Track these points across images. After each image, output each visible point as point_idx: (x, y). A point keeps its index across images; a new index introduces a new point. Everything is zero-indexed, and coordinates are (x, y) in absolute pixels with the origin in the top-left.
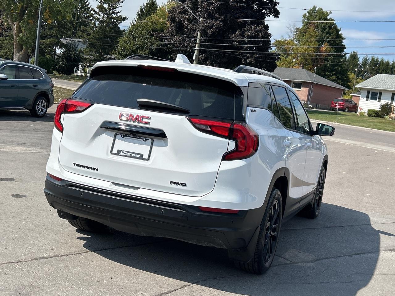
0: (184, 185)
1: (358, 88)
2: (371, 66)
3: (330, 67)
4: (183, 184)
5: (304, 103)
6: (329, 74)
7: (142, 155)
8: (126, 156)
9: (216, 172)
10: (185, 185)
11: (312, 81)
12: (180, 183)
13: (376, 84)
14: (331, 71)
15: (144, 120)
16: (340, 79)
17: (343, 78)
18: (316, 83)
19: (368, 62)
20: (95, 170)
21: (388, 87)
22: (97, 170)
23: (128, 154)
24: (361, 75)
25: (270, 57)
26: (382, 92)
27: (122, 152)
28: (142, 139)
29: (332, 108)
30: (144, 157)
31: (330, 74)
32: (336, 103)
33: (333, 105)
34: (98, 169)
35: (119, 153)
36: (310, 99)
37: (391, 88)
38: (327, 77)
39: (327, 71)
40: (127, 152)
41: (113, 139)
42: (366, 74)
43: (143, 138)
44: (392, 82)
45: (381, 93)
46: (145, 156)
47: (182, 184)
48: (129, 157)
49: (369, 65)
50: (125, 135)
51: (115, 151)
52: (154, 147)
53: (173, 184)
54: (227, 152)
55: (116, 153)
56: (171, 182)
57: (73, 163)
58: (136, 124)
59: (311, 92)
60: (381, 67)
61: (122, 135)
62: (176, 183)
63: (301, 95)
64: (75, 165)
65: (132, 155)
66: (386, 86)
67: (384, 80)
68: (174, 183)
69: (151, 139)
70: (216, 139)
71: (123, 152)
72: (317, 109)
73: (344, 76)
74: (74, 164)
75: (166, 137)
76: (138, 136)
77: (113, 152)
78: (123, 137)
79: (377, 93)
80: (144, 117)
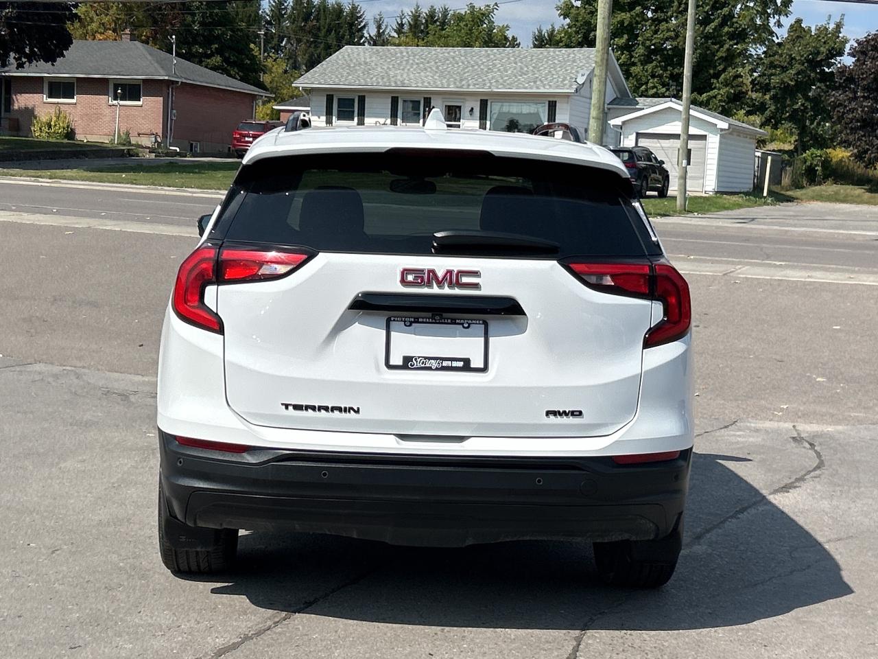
0: (578, 413)
1: (301, 89)
2: (294, 20)
3: (201, 32)
4: (575, 413)
5: (156, 141)
6: (201, 50)
7: (467, 362)
8: (430, 369)
9: (637, 375)
10: (580, 413)
11: (169, 76)
12: (569, 411)
13: (345, 74)
14: (207, 42)
15: (465, 280)
16: (233, 64)
17: (242, 61)
18: (182, 82)
19: (286, 8)
20: (349, 412)
21: (380, 81)
22: (357, 411)
23: (434, 364)
24: (273, 48)
25: (50, 14)
26: (364, 96)
27: (416, 360)
28: (458, 324)
29: (236, 151)
30: (472, 365)
31: (205, 53)
32: (245, 137)
33: (239, 141)
34: (358, 409)
35: (407, 363)
36: (171, 129)
37: (387, 84)
38: (197, 60)
39: (195, 42)
40: (430, 358)
41: (384, 332)
42: (285, 45)
43: (462, 321)
44: (385, 68)
45: (362, 100)
46: (477, 362)
47: (573, 413)
48: (437, 369)
49: (290, 17)
50: (413, 320)
51: (396, 360)
52: (491, 340)
53: (552, 417)
54: (651, 328)
55: (401, 363)
56: (548, 413)
57: (282, 404)
58: (446, 291)
59: (172, 109)
60: (322, 22)
61: (405, 321)
62: (559, 412)
63: (143, 118)
64: (291, 408)
65: (445, 365)
66: (374, 79)
67: (366, 63)
68: (555, 413)
69: (481, 322)
70: (630, 303)
71: (419, 360)
72: (194, 157)
73: (243, 56)
74: (287, 406)
75: (521, 312)
76: (448, 319)
77: (392, 363)
78: (410, 325)
79: (353, 100)
80: (463, 273)
